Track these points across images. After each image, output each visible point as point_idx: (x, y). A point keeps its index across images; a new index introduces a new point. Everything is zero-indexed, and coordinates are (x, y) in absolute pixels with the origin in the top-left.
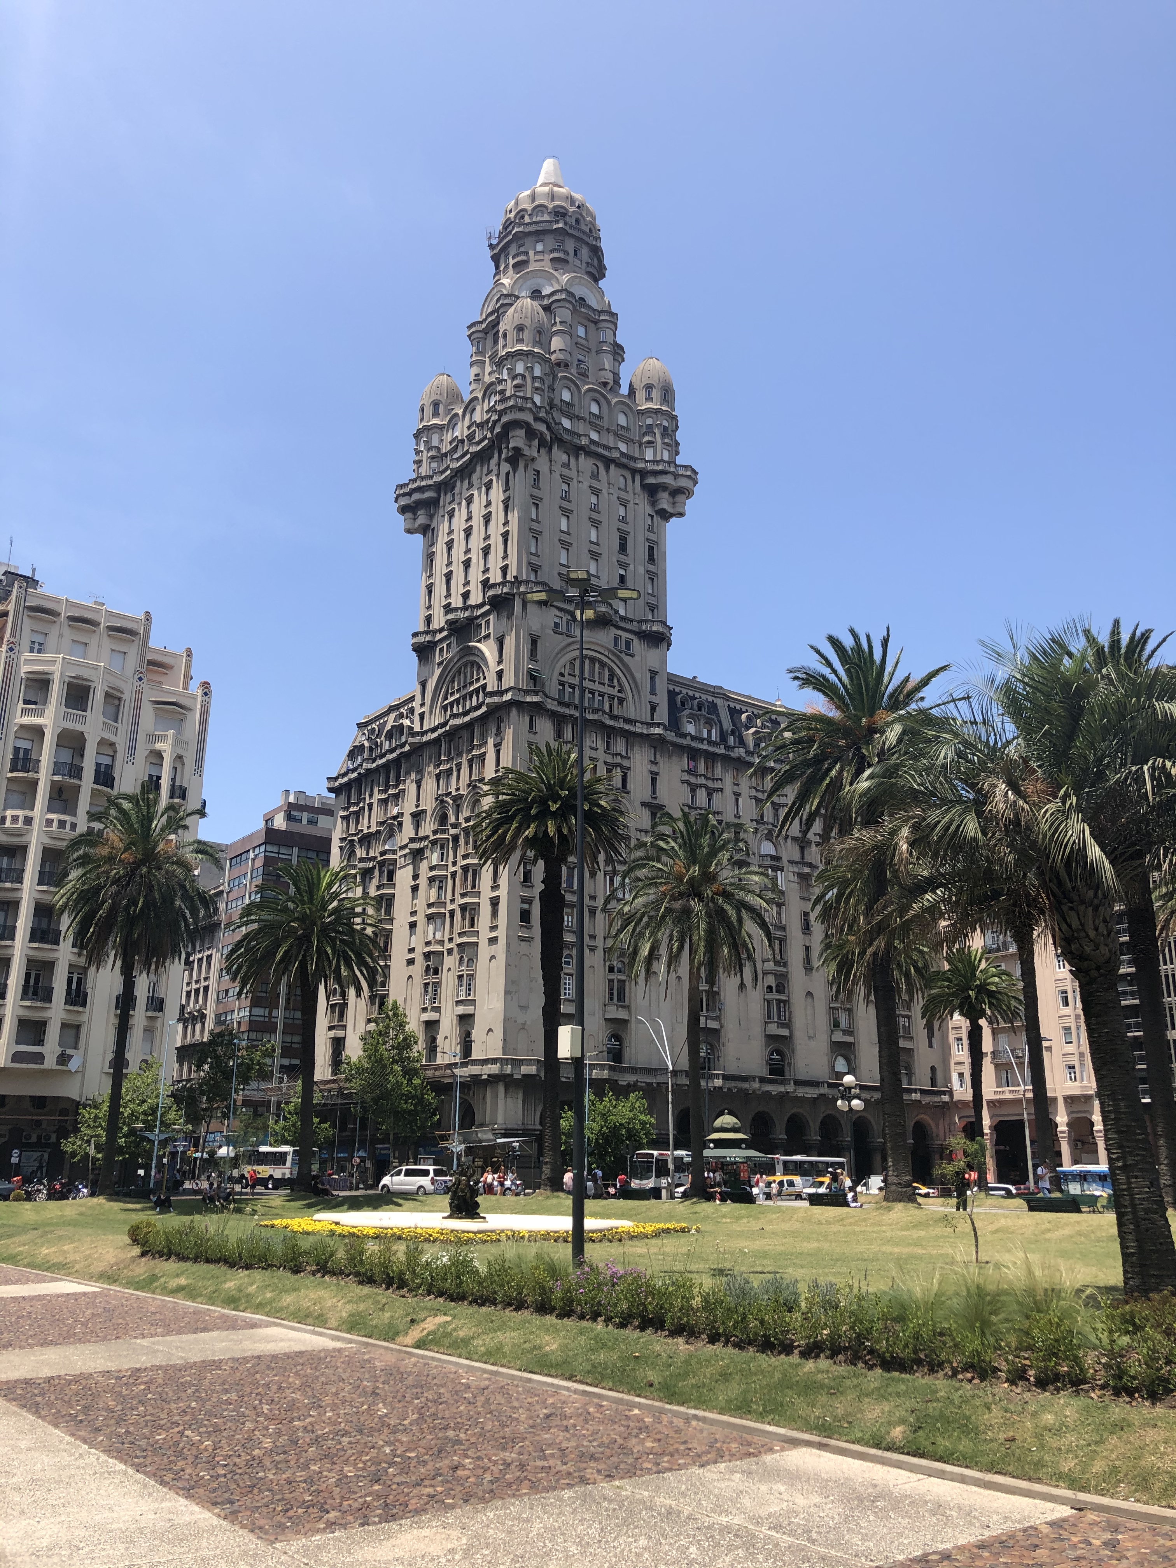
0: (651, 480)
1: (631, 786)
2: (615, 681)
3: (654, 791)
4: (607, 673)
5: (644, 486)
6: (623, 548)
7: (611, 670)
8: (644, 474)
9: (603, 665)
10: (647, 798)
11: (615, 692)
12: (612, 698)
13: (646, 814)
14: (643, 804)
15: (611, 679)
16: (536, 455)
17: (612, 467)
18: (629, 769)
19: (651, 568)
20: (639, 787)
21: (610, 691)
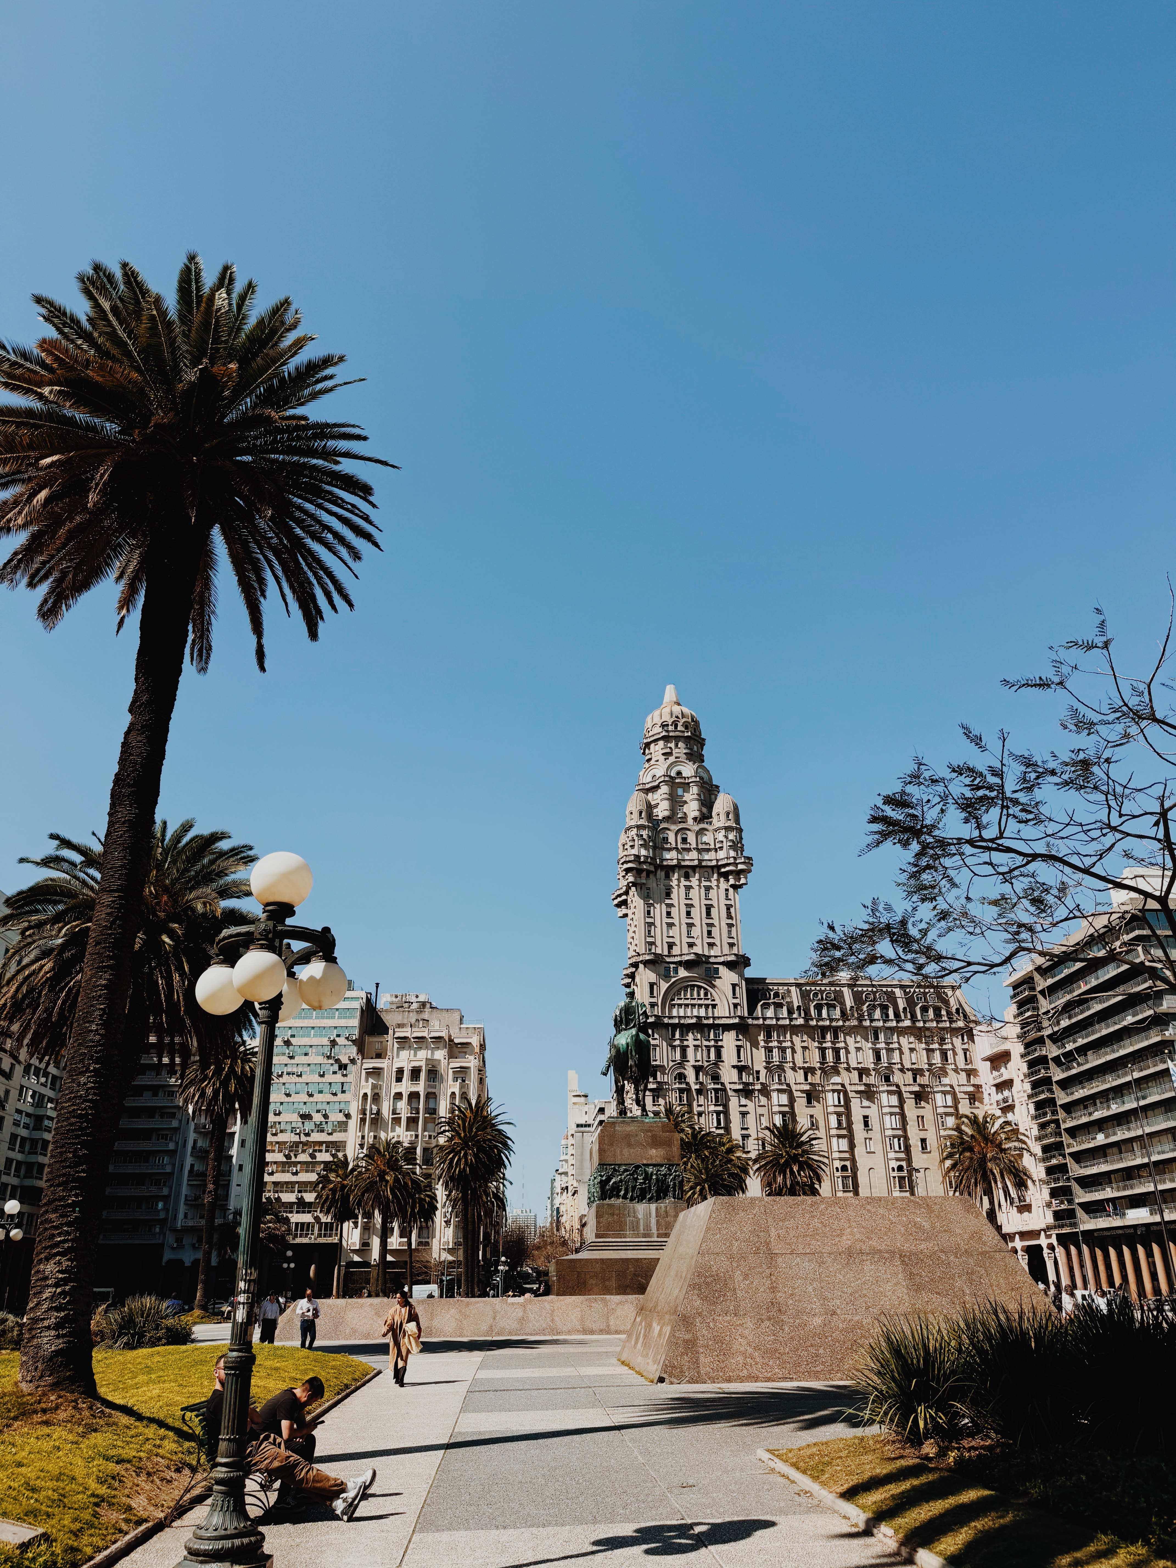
0: (723, 870)
1: (725, 1056)
2: (709, 996)
3: (739, 1057)
4: (702, 992)
5: (721, 875)
6: (708, 914)
7: (705, 989)
8: (719, 867)
9: (700, 987)
10: (735, 1063)
11: (709, 1002)
12: (707, 1006)
13: (735, 1072)
14: (734, 1067)
15: (706, 994)
16: (644, 881)
17: (697, 870)
18: (722, 1047)
19: (730, 921)
20: (729, 1056)
21: (707, 1002)
